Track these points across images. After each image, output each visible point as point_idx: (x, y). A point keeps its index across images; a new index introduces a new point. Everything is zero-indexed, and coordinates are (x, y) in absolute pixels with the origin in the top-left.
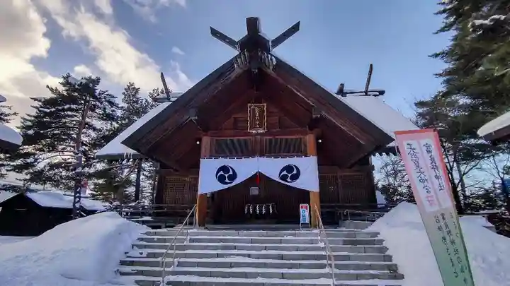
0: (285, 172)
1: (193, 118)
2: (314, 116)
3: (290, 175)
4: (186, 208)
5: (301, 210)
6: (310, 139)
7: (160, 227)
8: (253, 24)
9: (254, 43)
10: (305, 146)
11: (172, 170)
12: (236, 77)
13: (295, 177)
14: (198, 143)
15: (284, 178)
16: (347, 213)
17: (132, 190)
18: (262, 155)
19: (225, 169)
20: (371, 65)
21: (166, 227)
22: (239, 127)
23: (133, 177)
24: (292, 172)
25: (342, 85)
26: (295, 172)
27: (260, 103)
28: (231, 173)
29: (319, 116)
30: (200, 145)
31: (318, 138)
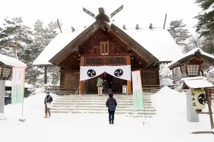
0: (117, 72)
1: (77, 50)
3: (119, 73)
4: (74, 87)
5: (123, 88)
6: (128, 58)
7: (64, 95)
8: (101, 10)
9: (102, 17)
10: (126, 61)
12: (95, 32)
13: (121, 74)
14: (79, 59)
15: (116, 74)
18: (107, 65)
19: (91, 71)
20: (166, 14)
21: (66, 95)
22: (97, 52)
24: (119, 72)
25: (151, 24)
26: (121, 72)
28: (94, 72)
30: (80, 60)
31: (131, 57)
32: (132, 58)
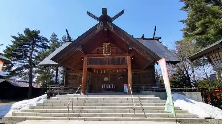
1: (80, 49)
2: (130, 49)
4: (77, 86)
5: (124, 87)
6: (128, 58)
7: (66, 94)
8: (104, 11)
9: (105, 19)
10: (127, 61)
11: (71, 71)
12: (98, 32)
16: (143, 88)
17: (54, 79)
18: (109, 64)
20: (156, 27)
22: (99, 53)
23: (55, 73)
25: (143, 35)
27: (108, 43)
29: (132, 49)
30: (83, 60)
31: (131, 57)
32: (133, 59)
